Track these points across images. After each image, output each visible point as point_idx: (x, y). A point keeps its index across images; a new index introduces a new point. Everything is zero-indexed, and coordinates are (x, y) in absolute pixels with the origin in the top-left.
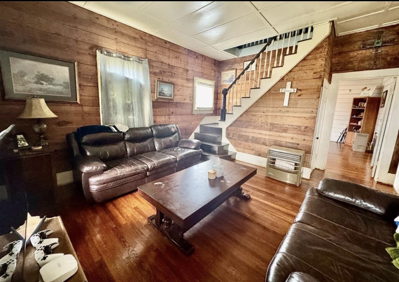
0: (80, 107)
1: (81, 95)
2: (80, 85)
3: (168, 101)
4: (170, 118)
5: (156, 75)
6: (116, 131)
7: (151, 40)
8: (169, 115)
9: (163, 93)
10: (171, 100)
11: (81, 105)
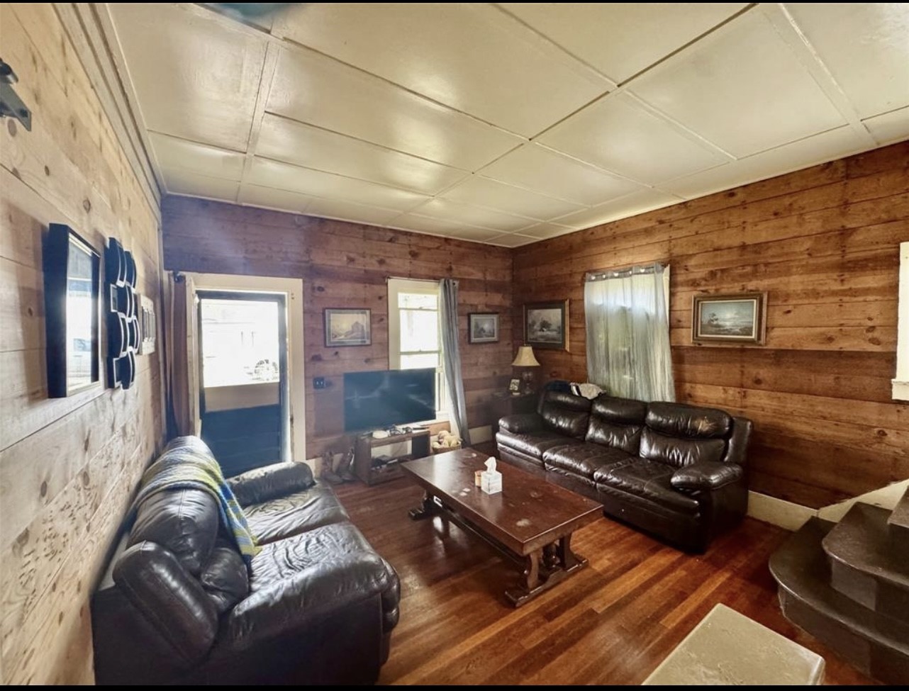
0: (569, 356)
1: (570, 341)
2: (571, 328)
3: (738, 346)
4: (745, 396)
5: (699, 285)
6: (577, 394)
7: (684, 214)
8: (742, 386)
9: (718, 326)
10: (752, 342)
11: (571, 354)
